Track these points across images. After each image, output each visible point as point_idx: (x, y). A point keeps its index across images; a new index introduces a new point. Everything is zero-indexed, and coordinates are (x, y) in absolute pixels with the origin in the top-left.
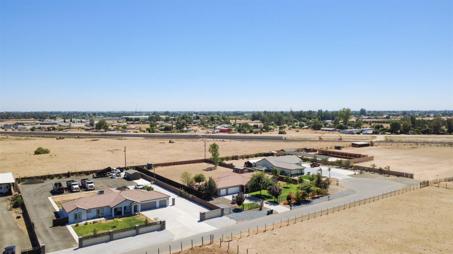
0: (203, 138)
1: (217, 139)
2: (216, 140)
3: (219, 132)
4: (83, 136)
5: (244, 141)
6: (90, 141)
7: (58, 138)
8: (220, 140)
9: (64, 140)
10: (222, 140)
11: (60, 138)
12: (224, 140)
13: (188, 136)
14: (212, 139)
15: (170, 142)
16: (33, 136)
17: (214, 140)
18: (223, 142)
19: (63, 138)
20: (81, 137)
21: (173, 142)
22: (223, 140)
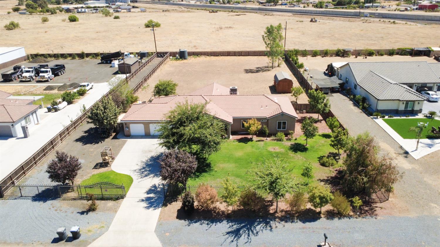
0: (371, 17)
1: (385, 20)
2: (383, 21)
3: (417, 9)
4: (237, 10)
5: (431, 24)
6: (232, 16)
7: (211, 11)
8: (390, 21)
9: (217, 13)
10: (392, 21)
11: (213, 12)
12: (396, 21)
13: (352, 14)
14: (378, 20)
15: (311, 21)
16: (198, 8)
17: (380, 21)
18: (393, 25)
19: (216, 12)
20: (234, 10)
21: (316, 20)
22: (394, 22)
